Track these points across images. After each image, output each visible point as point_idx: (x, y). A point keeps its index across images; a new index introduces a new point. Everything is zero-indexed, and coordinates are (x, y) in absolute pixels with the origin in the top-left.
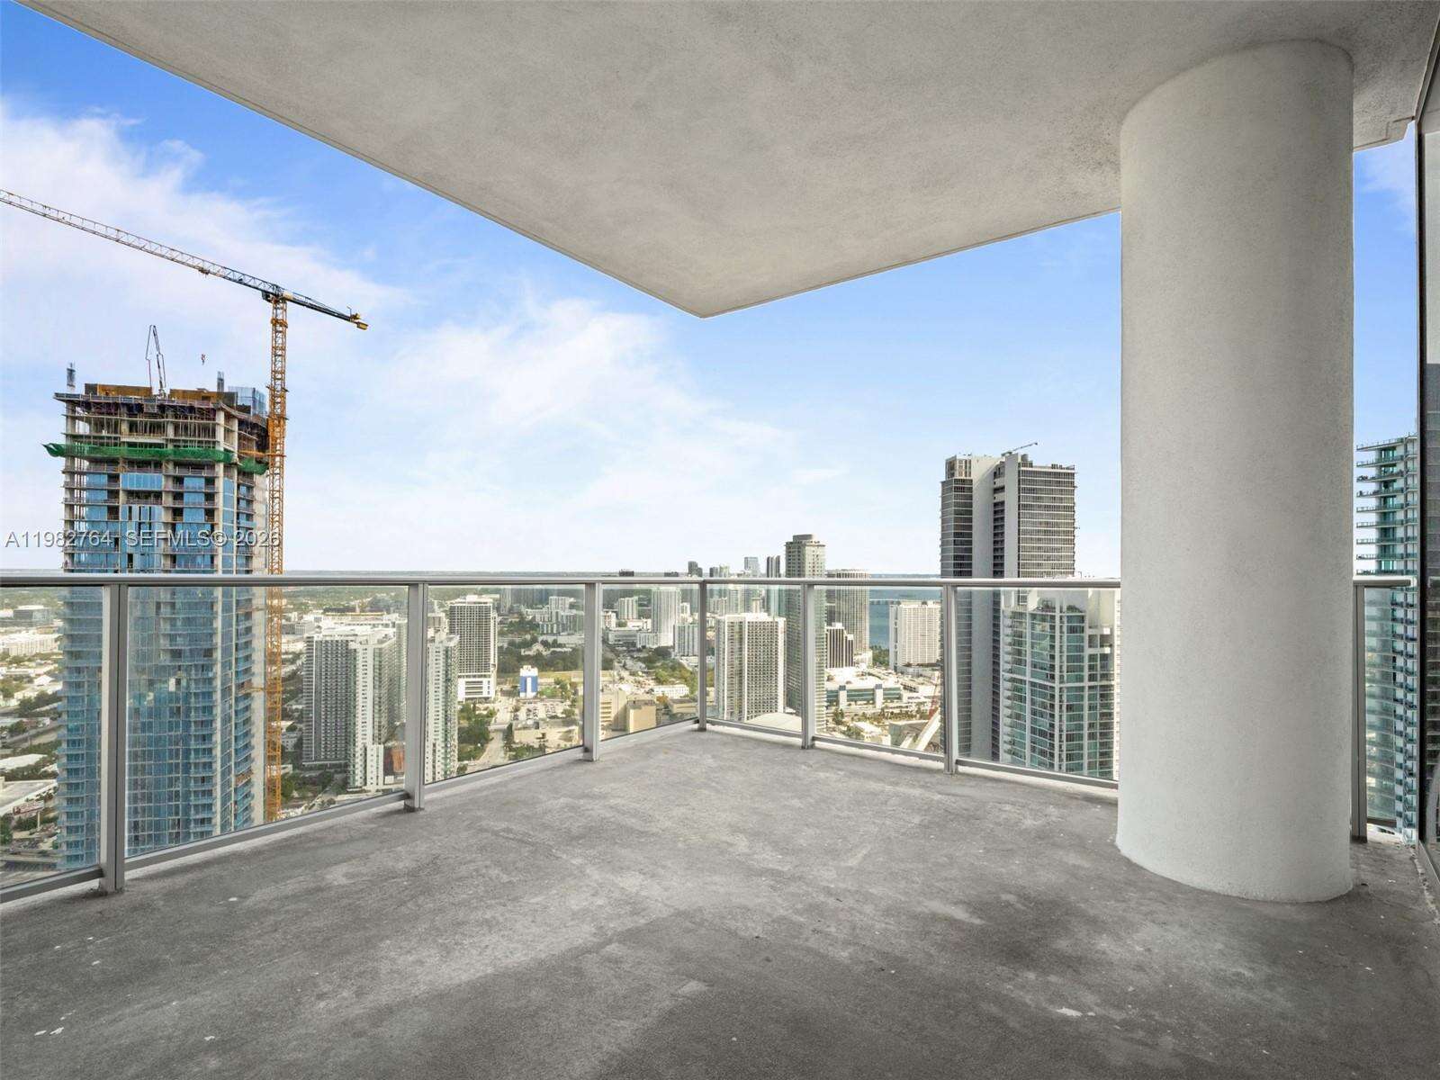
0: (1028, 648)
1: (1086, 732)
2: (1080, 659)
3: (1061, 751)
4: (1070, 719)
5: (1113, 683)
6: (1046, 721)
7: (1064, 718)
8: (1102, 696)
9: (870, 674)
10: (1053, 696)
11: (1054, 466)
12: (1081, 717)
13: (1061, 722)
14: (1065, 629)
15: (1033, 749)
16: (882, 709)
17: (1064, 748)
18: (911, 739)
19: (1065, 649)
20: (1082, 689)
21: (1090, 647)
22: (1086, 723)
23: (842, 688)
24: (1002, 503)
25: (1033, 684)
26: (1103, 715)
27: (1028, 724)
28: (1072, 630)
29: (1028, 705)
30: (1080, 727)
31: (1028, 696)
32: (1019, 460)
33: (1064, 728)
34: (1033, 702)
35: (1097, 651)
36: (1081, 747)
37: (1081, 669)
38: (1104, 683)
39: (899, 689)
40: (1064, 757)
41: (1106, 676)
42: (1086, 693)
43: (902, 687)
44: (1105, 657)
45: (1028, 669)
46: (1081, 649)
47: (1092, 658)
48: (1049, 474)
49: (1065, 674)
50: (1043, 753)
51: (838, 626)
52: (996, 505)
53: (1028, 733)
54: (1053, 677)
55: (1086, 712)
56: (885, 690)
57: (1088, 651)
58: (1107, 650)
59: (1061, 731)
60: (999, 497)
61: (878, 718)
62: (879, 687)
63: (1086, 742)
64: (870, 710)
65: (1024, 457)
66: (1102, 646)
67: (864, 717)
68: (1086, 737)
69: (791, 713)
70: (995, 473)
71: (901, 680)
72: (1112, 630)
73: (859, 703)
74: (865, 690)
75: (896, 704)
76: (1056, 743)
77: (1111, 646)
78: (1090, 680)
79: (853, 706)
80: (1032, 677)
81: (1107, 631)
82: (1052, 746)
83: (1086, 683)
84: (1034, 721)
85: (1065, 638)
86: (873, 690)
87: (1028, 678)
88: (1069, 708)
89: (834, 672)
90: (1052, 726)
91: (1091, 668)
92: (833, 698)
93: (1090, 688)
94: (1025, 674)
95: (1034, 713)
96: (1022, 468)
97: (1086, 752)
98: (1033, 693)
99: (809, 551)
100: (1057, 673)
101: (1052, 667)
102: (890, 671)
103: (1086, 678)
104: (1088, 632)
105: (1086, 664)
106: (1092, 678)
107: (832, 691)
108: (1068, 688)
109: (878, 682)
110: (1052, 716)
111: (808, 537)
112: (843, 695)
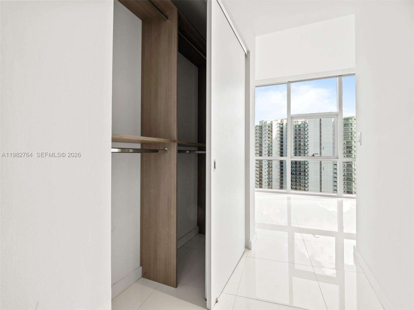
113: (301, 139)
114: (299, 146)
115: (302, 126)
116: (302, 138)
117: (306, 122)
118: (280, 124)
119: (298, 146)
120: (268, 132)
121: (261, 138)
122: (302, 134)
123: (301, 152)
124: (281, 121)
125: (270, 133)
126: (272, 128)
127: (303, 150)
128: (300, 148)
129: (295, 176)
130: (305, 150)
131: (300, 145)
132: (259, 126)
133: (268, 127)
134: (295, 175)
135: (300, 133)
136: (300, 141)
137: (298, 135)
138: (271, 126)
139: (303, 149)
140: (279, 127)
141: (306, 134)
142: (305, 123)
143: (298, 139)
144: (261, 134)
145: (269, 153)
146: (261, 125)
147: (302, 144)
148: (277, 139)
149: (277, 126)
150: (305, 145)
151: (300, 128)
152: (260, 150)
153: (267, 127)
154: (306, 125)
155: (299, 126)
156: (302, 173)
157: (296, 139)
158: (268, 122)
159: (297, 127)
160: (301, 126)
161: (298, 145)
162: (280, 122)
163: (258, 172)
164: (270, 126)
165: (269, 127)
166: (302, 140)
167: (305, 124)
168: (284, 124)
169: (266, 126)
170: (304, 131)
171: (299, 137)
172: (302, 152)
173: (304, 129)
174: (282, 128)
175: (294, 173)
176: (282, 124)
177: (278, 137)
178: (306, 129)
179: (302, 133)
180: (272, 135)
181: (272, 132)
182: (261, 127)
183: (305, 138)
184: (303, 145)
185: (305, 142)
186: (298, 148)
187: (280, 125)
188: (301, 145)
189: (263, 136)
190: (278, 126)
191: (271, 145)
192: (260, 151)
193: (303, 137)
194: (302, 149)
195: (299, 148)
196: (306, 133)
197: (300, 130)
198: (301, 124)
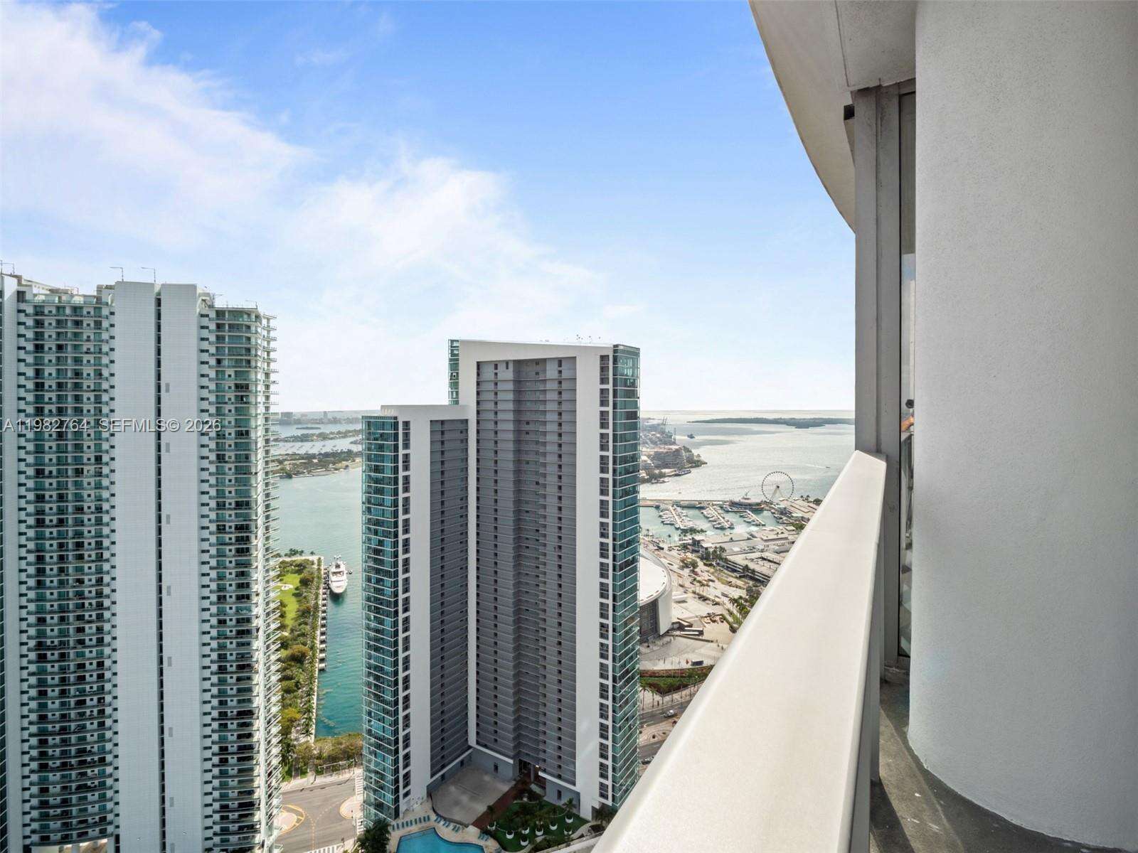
113: (81, 353)
114: (77, 379)
115: (89, 313)
116: (87, 353)
117: (102, 299)
119: (70, 378)
122: (89, 337)
123: (85, 399)
127: (92, 391)
128: (77, 386)
129: (59, 483)
130: (98, 390)
131: (78, 374)
135: (82, 333)
136: (77, 361)
137: (70, 340)
139: (92, 387)
141: (102, 341)
142: (97, 302)
143: (69, 353)
147: (87, 370)
150: (101, 375)
151: (82, 316)
154: (105, 312)
155: (76, 309)
156: (90, 469)
157: (60, 352)
159: (67, 311)
160: (85, 312)
161: (69, 374)
166: (86, 358)
167: (100, 308)
168: (6, 296)
170: (96, 329)
171: (77, 347)
172: (89, 399)
173: (98, 325)
178: (105, 324)
179: (87, 332)
183: (100, 352)
184: (92, 375)
185: (99, 365)
186: (69, 385)
188: (85, 375)
193: (92, 350)
194: (89, 387)
195: (76, 383)
196: (105, 336)
197: (78, 323)
198: (82, 302)
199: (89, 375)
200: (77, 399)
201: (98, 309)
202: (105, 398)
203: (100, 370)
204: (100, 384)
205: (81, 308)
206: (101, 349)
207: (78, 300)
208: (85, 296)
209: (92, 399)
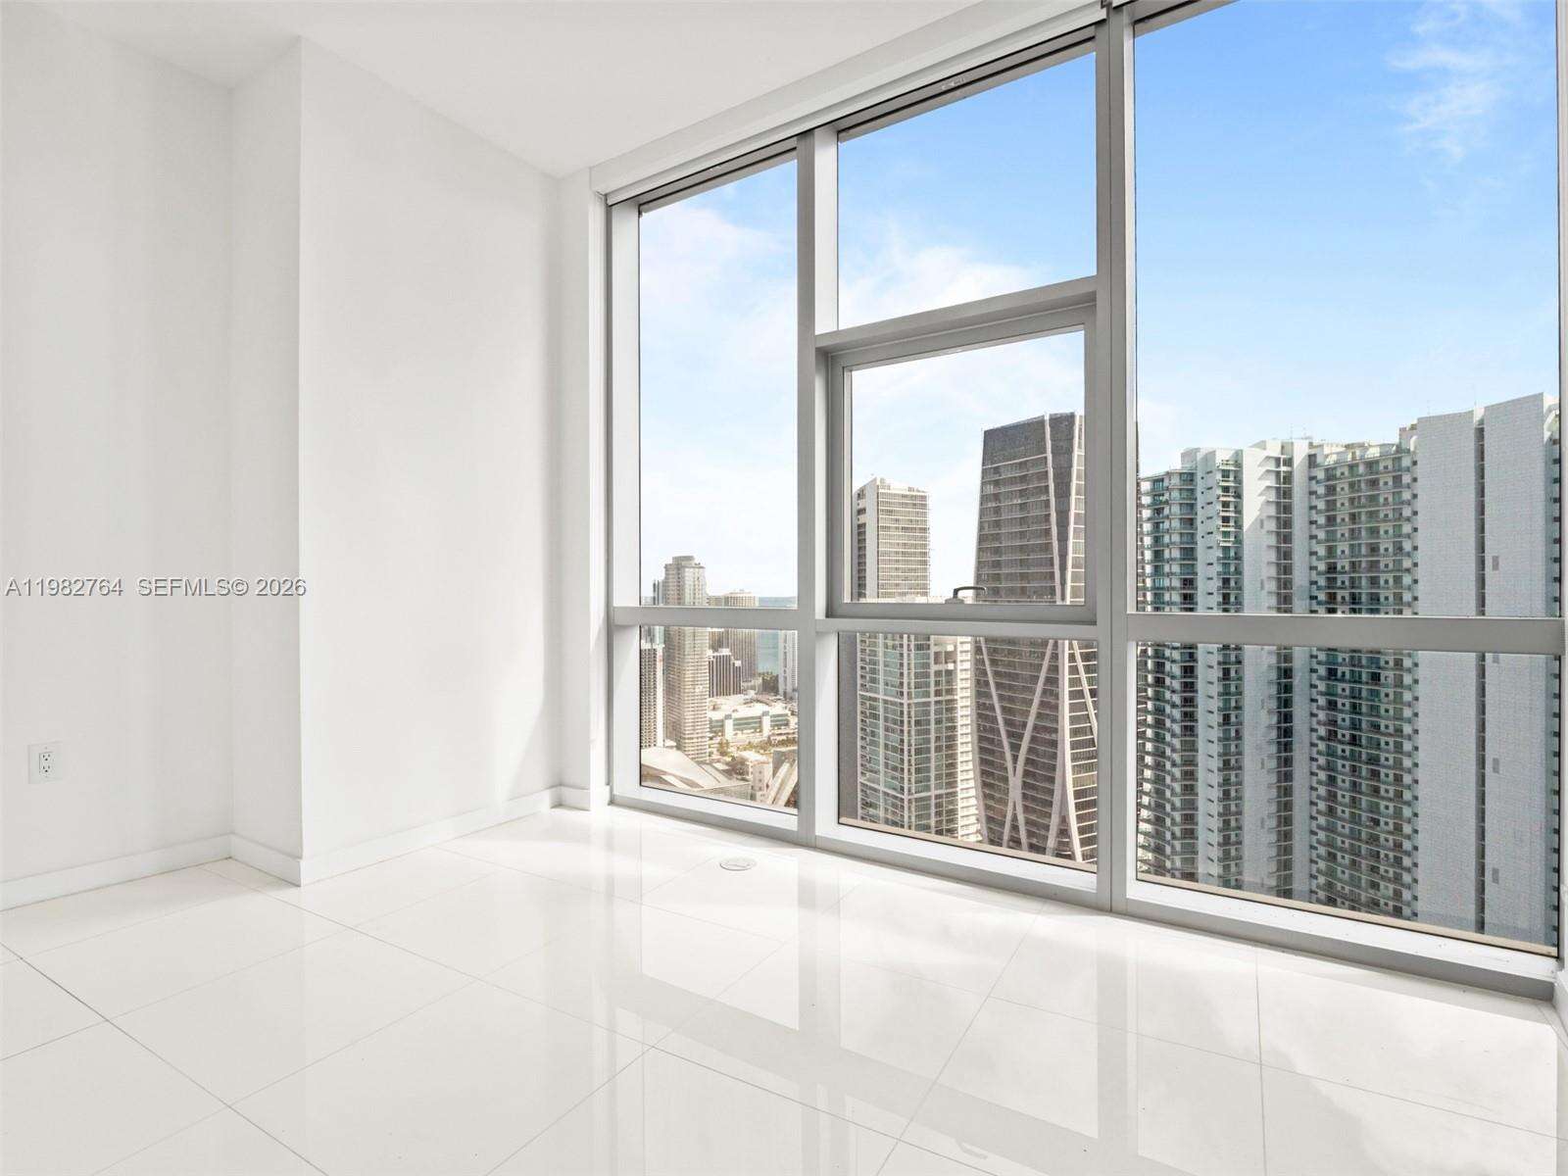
0: (881, 667)
1: (933, 745)
2: (927, 675)
3: (910, 765)
4: (918, 733)
5: (955, 697)
6: (897, 736)
7: (913, 733)
8: (947, 710)
9: (758, 701)
10: (902, 713)
11: (910, 489)
12: (928, 732)
13: (911, 737)
14: (912, 647)
15: (886, 765)
16: (769, 737)
17: (913, 762)
18: (788, 765)
19: (912, 666)
20: (928, 704)
21: (936, 663)
22: (933, 736)
23: (728, 717)
24: (865, 524)
25: (886, 702)
26: (948, 728)
27: (882, 741)
28: (919, 647)
29: (881, 722)
30: (928, 741)
31: (881, 712)
32: (878, 483)
33: (913, 742)
34: (886, 719)
35: (941, 667)
36: (928, 760)
37: (928, 685)
38: (949, 697)
39: (787, 715)
40: (913, 771)
41: (950, 691)
42: (933, 708)
43: (789, 713)
44: (949, 673)
45: (881, 686)
46: (927, 665)
47: (938, 673)
48: (904, 496)
49: (913, 690)
50: (895, 769)
51: (725, 652)
52: (859, 526)
53: (881, 750)
54: (902, 693)
55: (933, 726)
56: (774, 716)
57: (934, 668)
58: (951, 666)
59: (910, 745)
60: (863, 519)
61: (764, 746)
62: (765, 714)
63: (933, 754)
64: (756, 739)
65: (882, 480)
66: (946, 663)
67: (750, 746)
68: (933, 749)
69: (672, 747)
70: (859, 495)
71: (789, 706)
72: (955, 647)
73: (745, 731)
74: (752, 718)
75: (783, 730)
76: (906, 758)
77: (955, 662)
78: (936, 695)
79: (740, 736)
80: (885, 695)
81: (950, 648)
82: (902, 760)
83: (933, 699)
84: (886, 737)
85: (912, 656)
86: (760, 718)
87: (881, 696)
88: (918, 723)
89: (720, 700)
90: (902, 741)
91: (937, 683)
92: (717, 728)
93: (937, 702)
94: (879, 694)
95: (887, 729)
96: (880, 491)
97: (933, 765)
98: (886, 709)
99: (689, 573)
100: (905, 690)
101: (902, 684)
102: (778, 697)
103: (932, 693)
104: (933, 649)
105: (932, 679)
106: (938, 693)
107: (717, 721)
108: (916, 704)
109: (765, 708)
110: (902, 731)
111: (689, 558)
112: (729, 726)
113: (1378, 522)
114: (1373, 556)
115: (1386, 467)
116: (1385, 521)
117: (1403, 447)
118: (1278, 460)
119: (1365, 556)
120: (1222, 499)
121: (1191, 522)
122: (1386, 499)
123: (1382, 582)
124: (1283, 447)
125: (1232, 499)
126: (1238, 480)
127: (1391, 571)
128: (1374, 565)
129: (1352, 689)
130: (1398, 569)
131: (1373, 549)
132: (1181, 474)
133: (1223, 476)
134: (1350, 682)
135: (1379, 495)
136: (1373, 532)
137: (1364, 507)
138: (1233, 474)
139: (1391, 566)
140: (1273, 477)
141: (1402, 503)
142: (1397, 451)
143: (1364, 524)
144: (1192, 506)
145: (1229, 588)
146: (1187, 467)
147: (1386, 544)
148: (1262, 527)
149: (1264, 469)
150: (1401, 549)
151: (1377, 473)
152: (1184, 574)
153: (1219, 476)
154: (1406, 462)
155: (1371, 465)
156: (1388, 675)
157: (1354, 523)
158: (1222, 456)
159: (1361, 469)
160: (1381, 468)
161: (1364, 550)
162: (1276, 453)
163: (1174, 666)
164: (1229, 471)
165: (1225, 474)
166: (1383, 527)
167: (1400, 459)
168: (1296, 462)
169: (1211, 472)
170: (1395, 487)
171: (1372, 515)
172: (1386, 582)
173: (1397, 480)
174: (1288, 478)
175: (1344, 674)
176: (1289, 462)
177: (1269, 517)
178: (1406, 479)
179: (1385, 495)
180: (1238, 511)
181: (1238, 495)
182: (1189, 477)
183: (1400, 519)
184: (1391, 550)
185: (1400, 536)
186: (1363, 565)
187: (1278, 465)
188: (1382, 551)
189: (1200, 515)
190: (1268, 471)
191: (1236, 553)
192: (1185, 580)
193: (1391, 516)
194: (1387, 566)
195: (1371, 561)
196: (1406, 495)
197: (1374, 483)
198: (1378, 455)
199: (1386, 550)
200: (1374, 581)
201: (1397, 460)
202: (1407, 580)
203: (1401, 542)
204: (1400, 561)
205: (1377, 462)
206: (1401, 514)
207: (1373, 453)
208: (1381, 446)
209: (1391, 581)
